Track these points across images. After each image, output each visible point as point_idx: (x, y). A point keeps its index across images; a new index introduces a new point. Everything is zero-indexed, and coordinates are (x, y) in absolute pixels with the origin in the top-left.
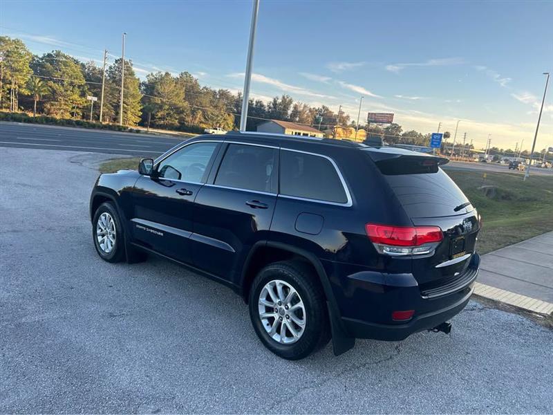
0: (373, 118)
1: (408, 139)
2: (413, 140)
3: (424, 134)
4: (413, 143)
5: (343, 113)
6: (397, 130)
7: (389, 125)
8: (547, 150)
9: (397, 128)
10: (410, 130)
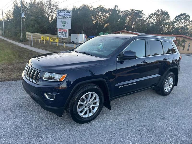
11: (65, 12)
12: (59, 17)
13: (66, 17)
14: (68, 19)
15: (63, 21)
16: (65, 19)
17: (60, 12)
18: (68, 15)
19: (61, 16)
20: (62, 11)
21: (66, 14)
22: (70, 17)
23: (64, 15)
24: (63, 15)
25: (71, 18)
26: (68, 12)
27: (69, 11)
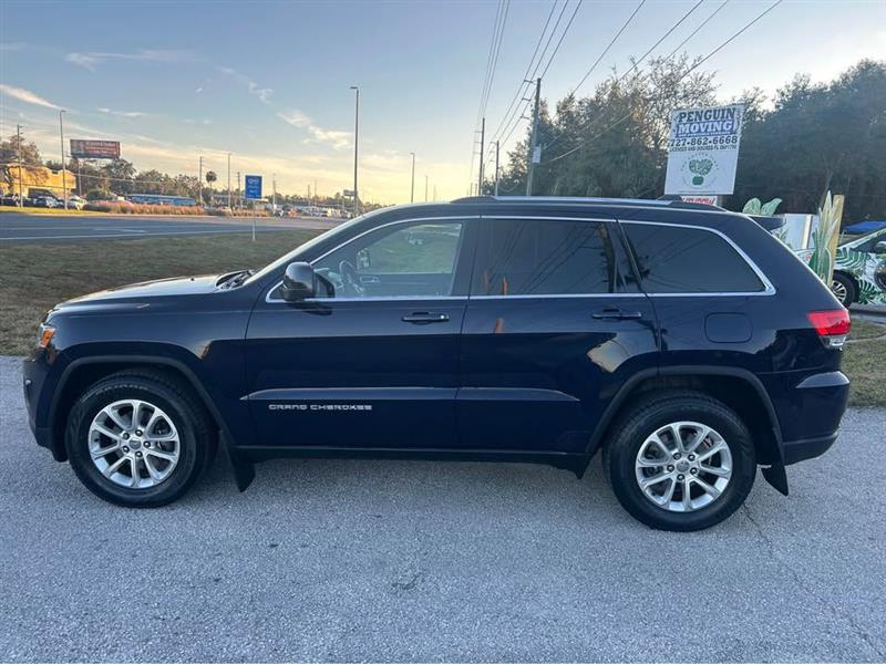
0: (81, 150)
1: (148, 185)
2: (158, 186)
3: (172, 176)
4: (157, 191)
5: (23, 139)
6: (126, 170)
7: (109, 161)
8: (342, 194)
9: (128, 167)
10: (148, 170)
11: (712, 119)
12: (682, 143)
13: (711, 139)
14: (723, 147)
15: (695, 158)
16: (708, 148)
17: (684, 120)
18: (722, 130)
19: (689, 140)
20: (693, 116)
21: (716, 124)
22: (735, 139)
23: (706, 131)
24: (699, 131)
25: (738, 144)
26: (723, 117)
27: (729, 110)
